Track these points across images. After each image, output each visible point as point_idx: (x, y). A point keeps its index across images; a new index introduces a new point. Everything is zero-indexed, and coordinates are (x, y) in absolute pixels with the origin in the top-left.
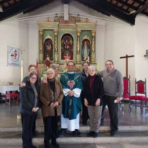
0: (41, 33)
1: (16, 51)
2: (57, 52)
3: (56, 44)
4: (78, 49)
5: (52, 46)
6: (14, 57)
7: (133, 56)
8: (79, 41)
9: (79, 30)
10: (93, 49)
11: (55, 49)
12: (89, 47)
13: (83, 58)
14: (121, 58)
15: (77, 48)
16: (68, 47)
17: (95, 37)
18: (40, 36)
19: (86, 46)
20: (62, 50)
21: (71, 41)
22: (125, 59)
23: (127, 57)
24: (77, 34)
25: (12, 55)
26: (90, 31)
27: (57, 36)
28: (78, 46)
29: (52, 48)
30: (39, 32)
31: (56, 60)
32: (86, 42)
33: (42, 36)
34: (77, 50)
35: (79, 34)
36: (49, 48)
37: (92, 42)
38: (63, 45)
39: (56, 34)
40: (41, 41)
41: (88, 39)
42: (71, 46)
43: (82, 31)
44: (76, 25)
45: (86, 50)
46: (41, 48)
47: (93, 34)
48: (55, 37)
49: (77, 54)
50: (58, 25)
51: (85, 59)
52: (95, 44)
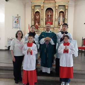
4: (56, 18)
6: (16, 23)
8: (57, 13)
10: (66, 18)
11: (41, 18)
12: (64, 16)
13: (59, 23)
17: (67, 10)
20: (46, 19)
24: (55, 8)
25: (15, 22)
26: (64, 6)
28: (56, 16)
30: (32, 7)
31: (42, 25)
32: (61, 13)
33: (33, 10)
35: (57, 8)
37: (65, 13)
39: (42, 8)
40: (33, 13)
41: (63, 11)
43: (59, 6)
44: (55, 2)
46: (33, 18)
48: (41, 10)
49: (55, 21)
50: (44, 2)
51: (60, 24)
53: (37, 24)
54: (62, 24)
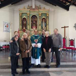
0: (21, 15)
1: (8, 24)
2: (29, 24)
3: (28, 21)
5: (26, 21)
6: (7, 27)
7: (68, 27)
8: (40, 19)
9: (40, 13)
10: (47, 23)
12: (46, 22)
14: (62, 28)
15: (39, 23)
16: (35, 22)
17: (48, 17)
18: (20, 16)
19: (44, 22)
21: (36, 19)
22: (64, 28)
23: (65, 27)
25: (6, 26)
26: (46, 14)
27: (29, 16)
29: (26, 23)
30: (20, 14)
32: (44, 20)
33: (21, 17)
34: (39, 24)
35: (40, 15)
36: (25, 23)
38: (32, 21)
39: (28, 15)
40: (21, 19)
41: (45, 18)
42: (36, 22)
43: (42, 14)
44: (39, 11)
45: (44, 24)
46: (21, 23)
47: (48, 15)
49: (39, 26)
50: (30, 11)
52: (48, 20)
53: (24, 28)
54: (44, 28)
